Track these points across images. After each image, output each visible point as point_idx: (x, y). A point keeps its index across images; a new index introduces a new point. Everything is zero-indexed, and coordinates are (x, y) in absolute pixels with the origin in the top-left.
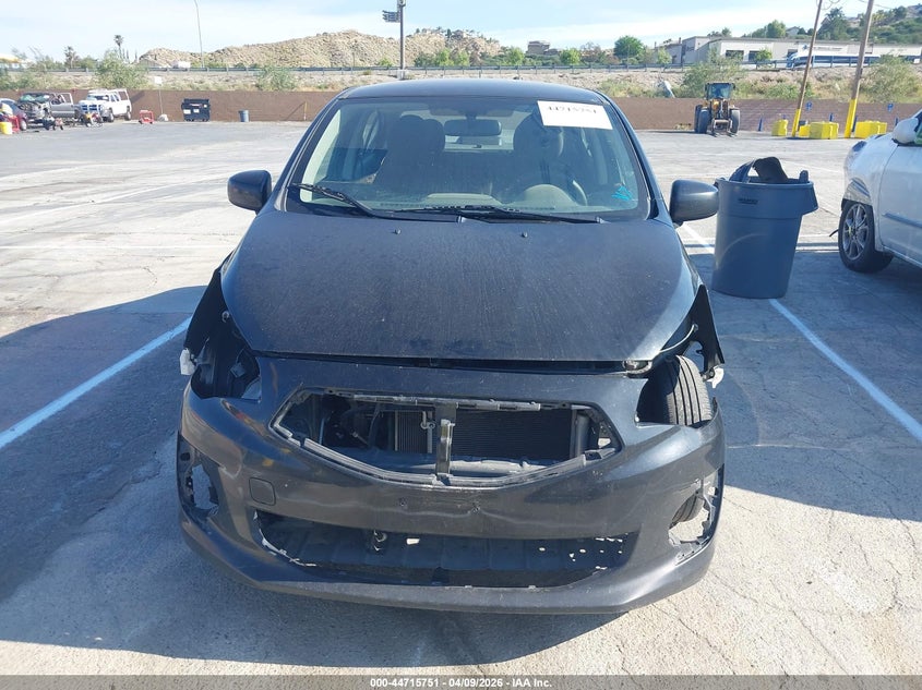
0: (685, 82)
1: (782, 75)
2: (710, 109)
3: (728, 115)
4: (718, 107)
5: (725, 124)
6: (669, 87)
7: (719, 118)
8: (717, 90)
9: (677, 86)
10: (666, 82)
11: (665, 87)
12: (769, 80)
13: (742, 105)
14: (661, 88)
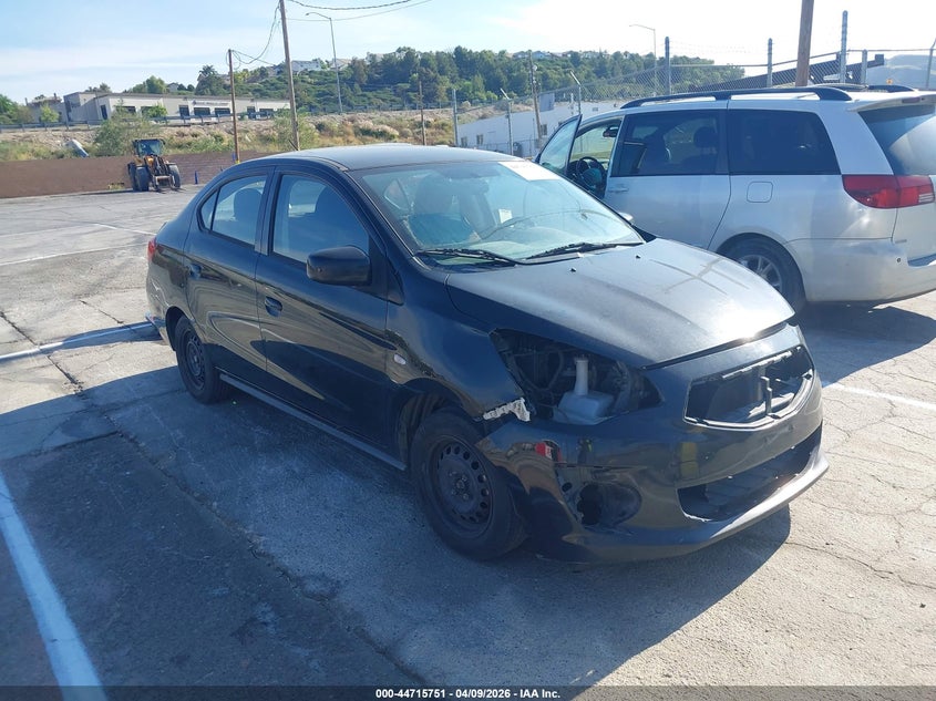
0: (97, 140)
1: (194, 130)
2: (146, 166)
3: (167, 171)
4: (154, 163)
5: (167, 180)
6: (80, 146)
7: (158, 175)
8: (147, 146)
9: (88, 145)
10: (75, 141)
11: (75, 146)
12: (183, 135)
13: (174, 158)
14: (71, 147)
